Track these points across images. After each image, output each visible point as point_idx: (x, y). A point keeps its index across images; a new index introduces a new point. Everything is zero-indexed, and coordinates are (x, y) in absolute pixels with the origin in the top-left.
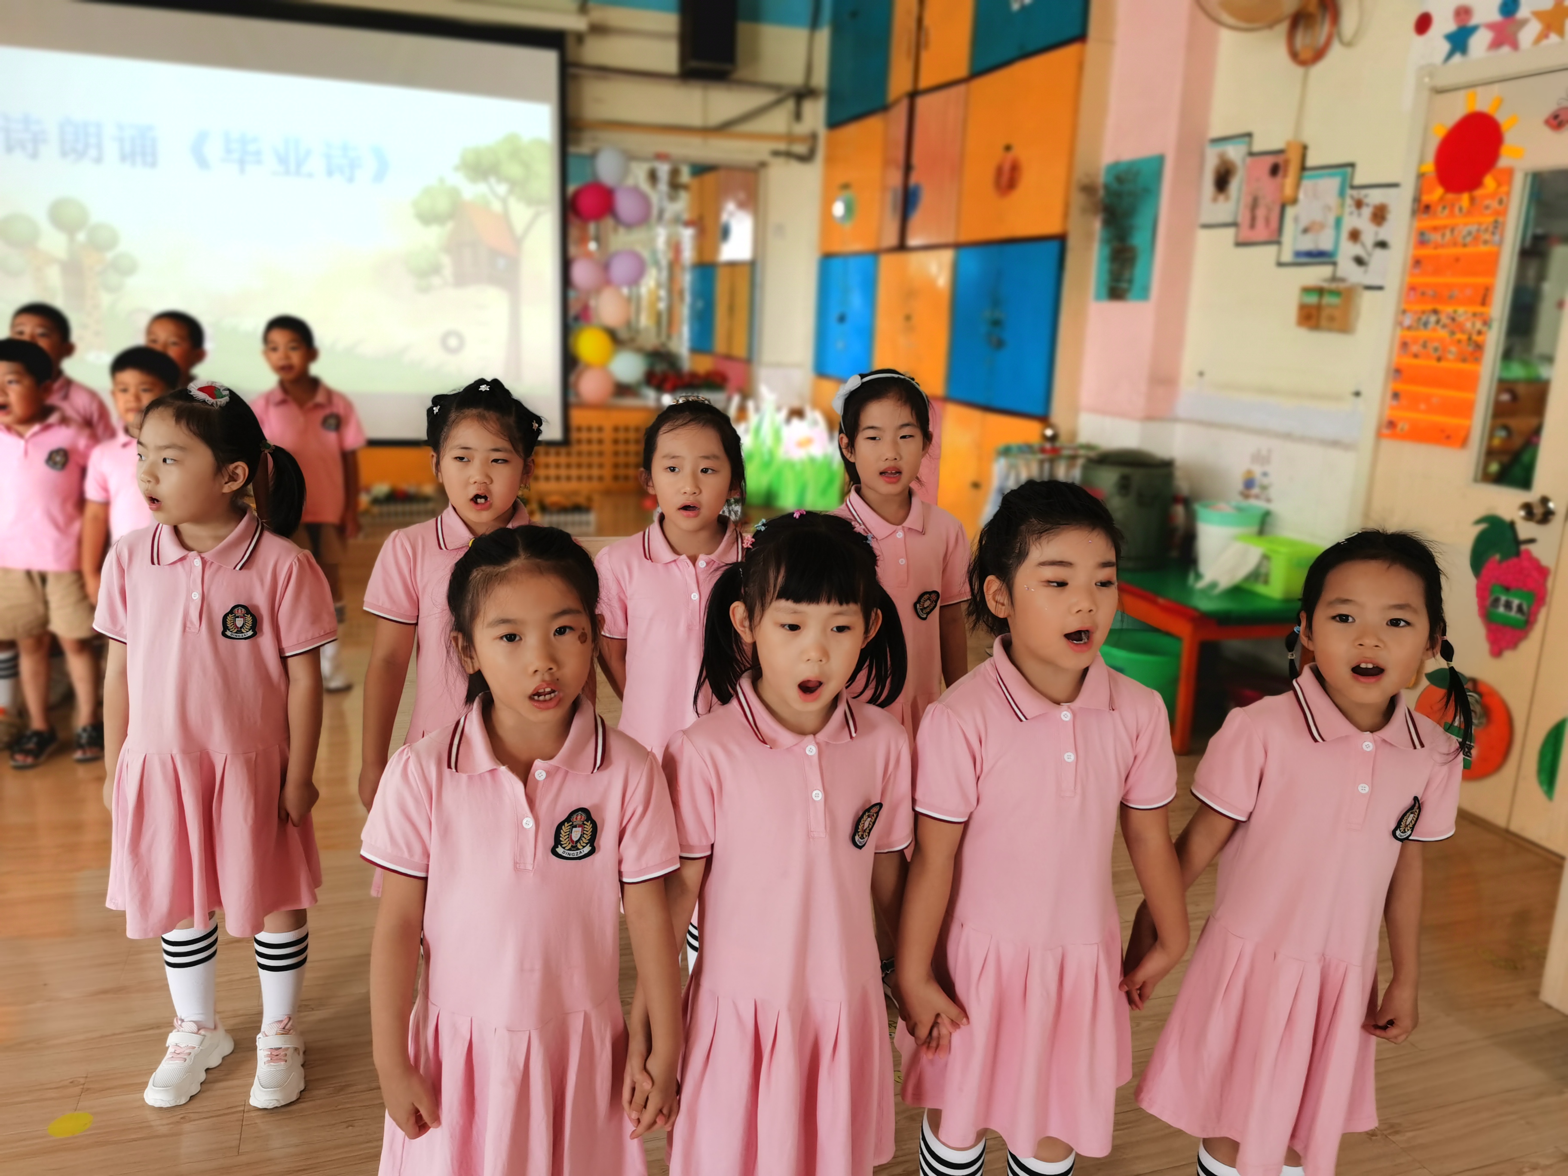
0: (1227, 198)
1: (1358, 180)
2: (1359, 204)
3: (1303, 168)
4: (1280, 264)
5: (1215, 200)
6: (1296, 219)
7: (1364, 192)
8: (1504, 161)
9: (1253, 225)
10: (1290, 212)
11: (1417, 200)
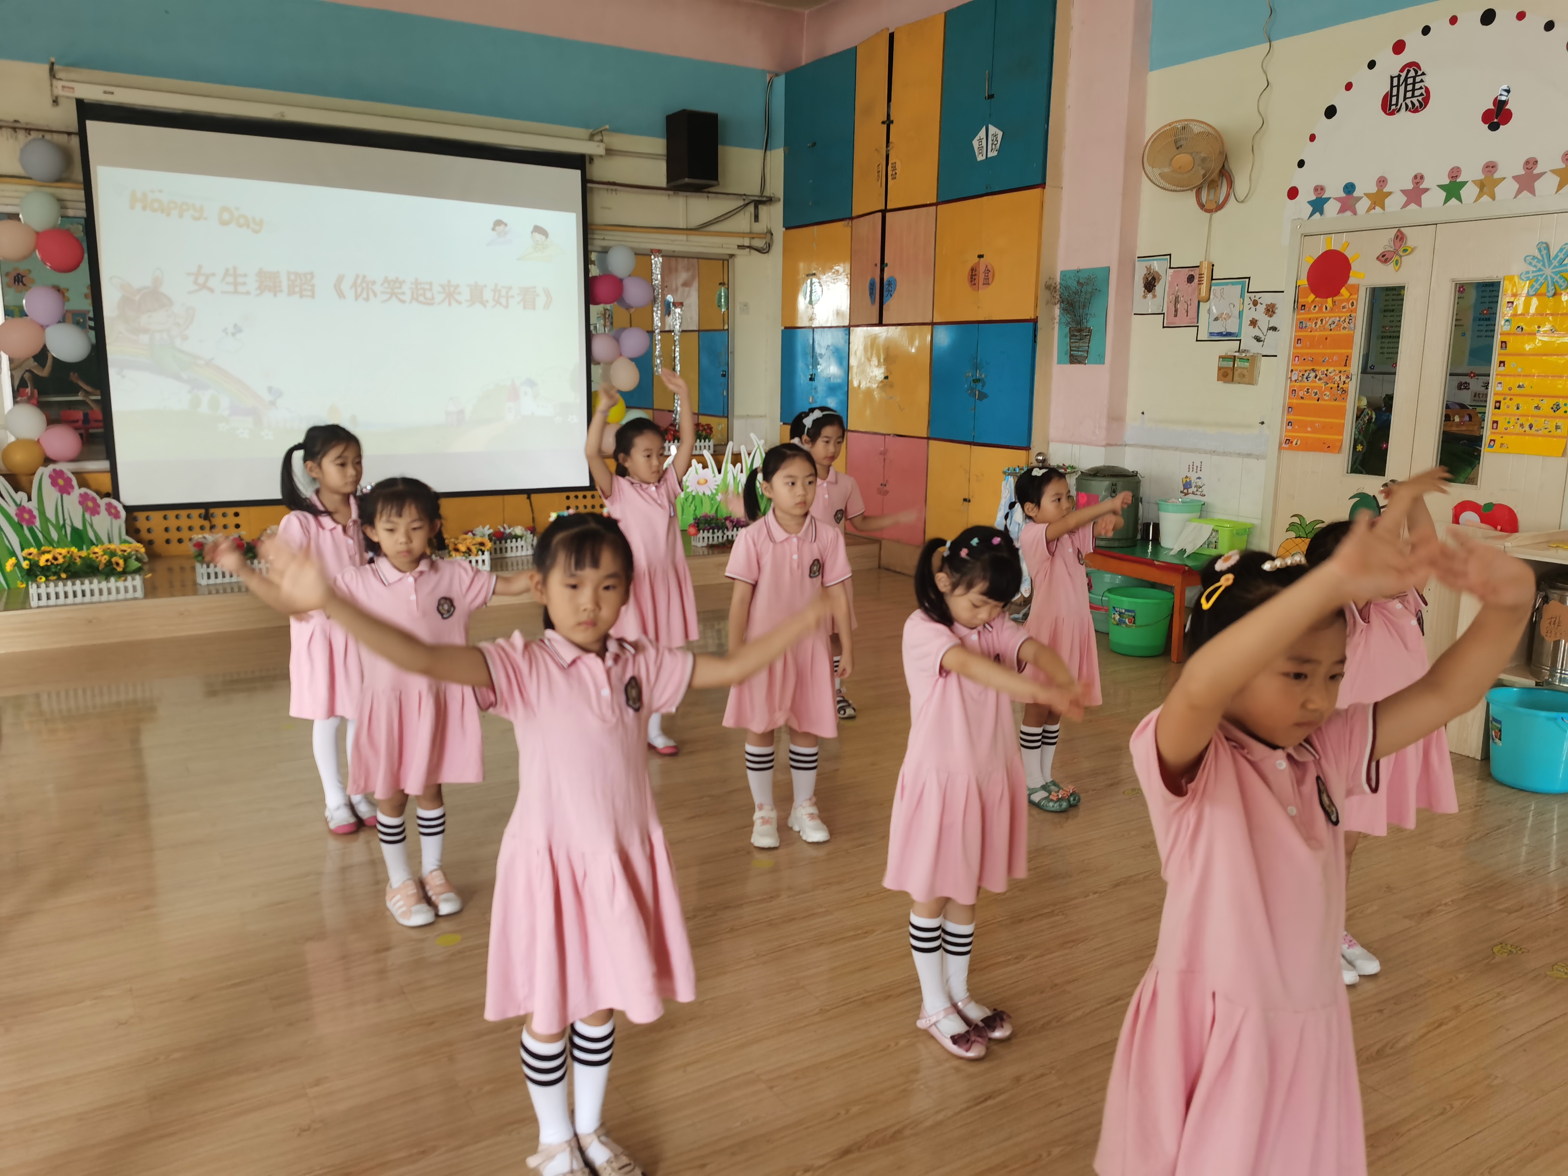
0: (1154, 296)
1: (1255, 288)
2: (1255, 303)
3: (1212, 279)
4: (1200, 341)
5: (1145, 297)
6: (1209, 312)
7: (1258, 295)
8: (1351, 281)
9: (1175, 314)
10: (1204, 307)
11: (1296, 301)
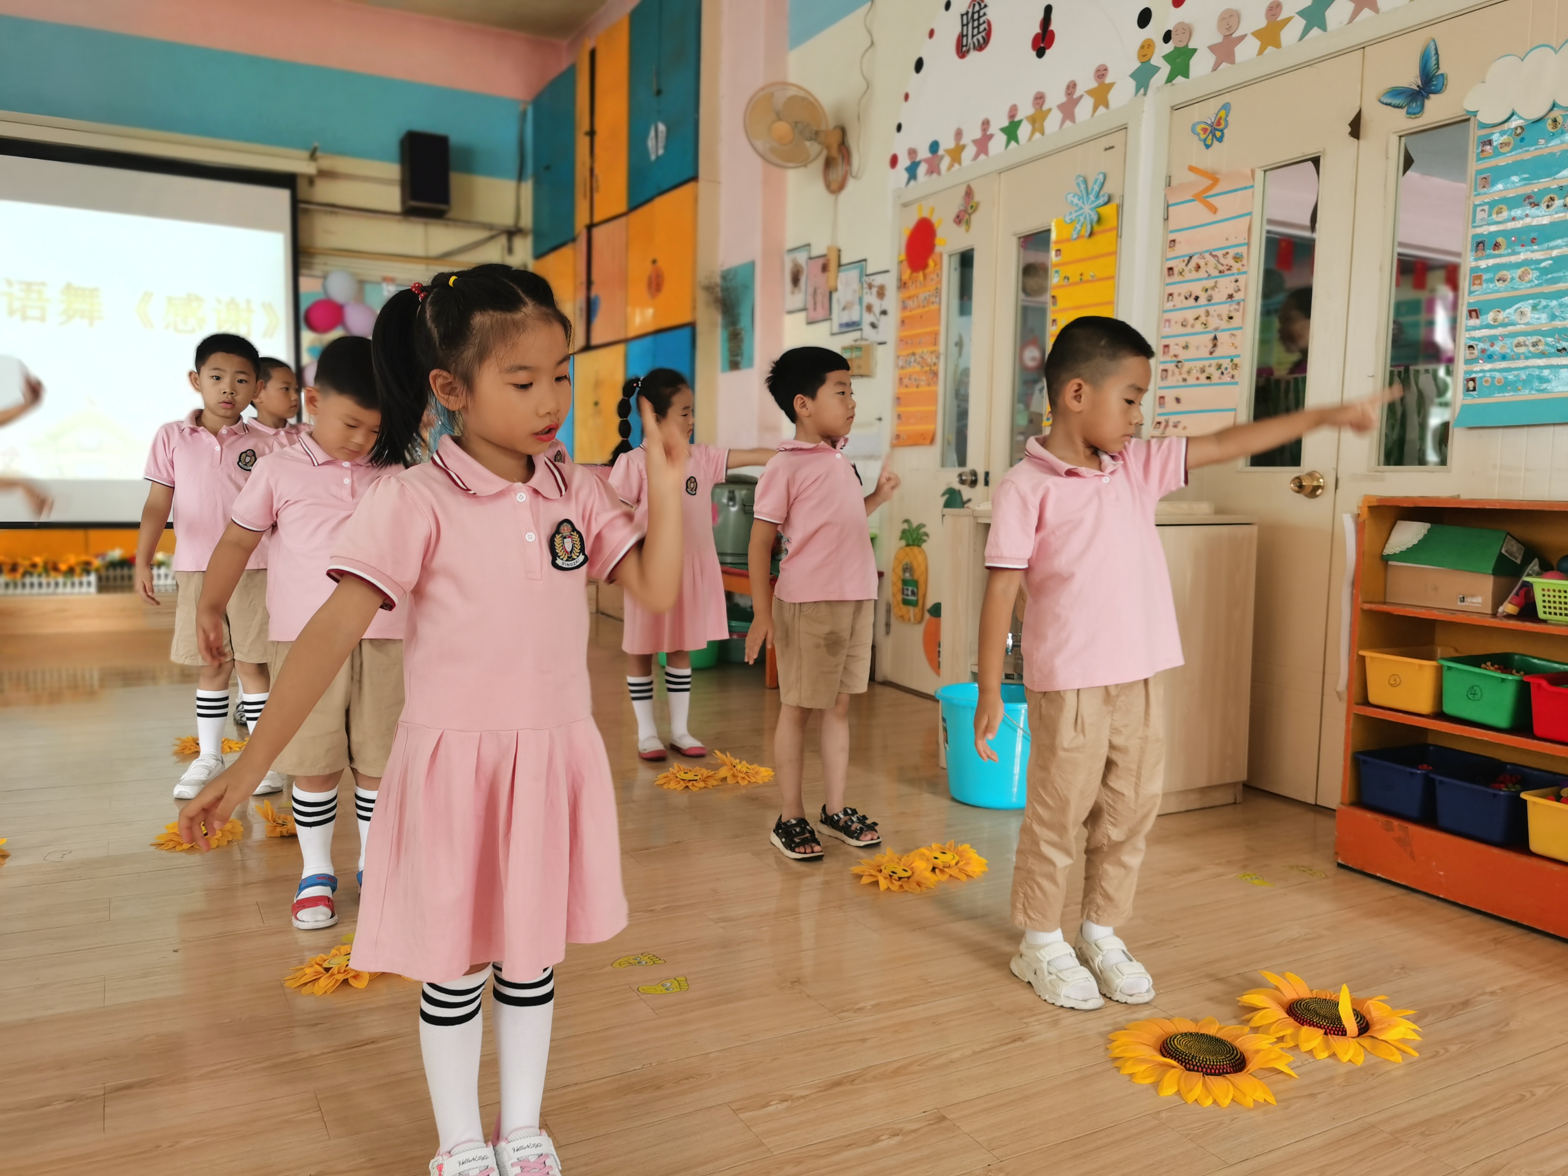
0: (800, 290)
1: (870, 270)
2: (870, 286)
3: (840, 265)
4: (833, 334)
5: (793, 293)
6: (838, 301)
7: (872, 278)
8: (938, 249)
9: (815, 309)
10: (835, 296)
11: (900, 279)
